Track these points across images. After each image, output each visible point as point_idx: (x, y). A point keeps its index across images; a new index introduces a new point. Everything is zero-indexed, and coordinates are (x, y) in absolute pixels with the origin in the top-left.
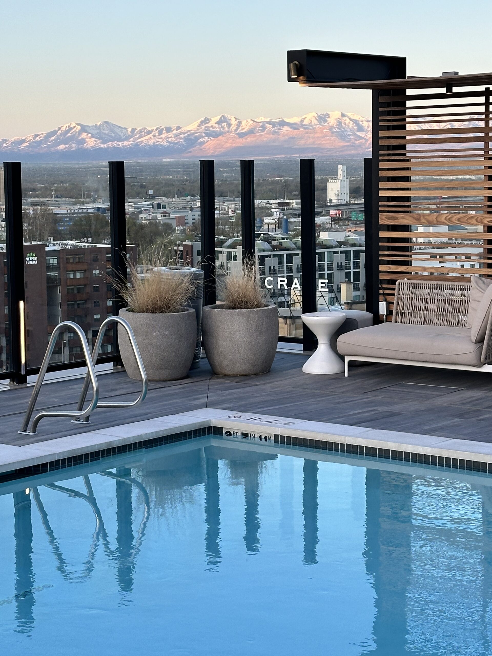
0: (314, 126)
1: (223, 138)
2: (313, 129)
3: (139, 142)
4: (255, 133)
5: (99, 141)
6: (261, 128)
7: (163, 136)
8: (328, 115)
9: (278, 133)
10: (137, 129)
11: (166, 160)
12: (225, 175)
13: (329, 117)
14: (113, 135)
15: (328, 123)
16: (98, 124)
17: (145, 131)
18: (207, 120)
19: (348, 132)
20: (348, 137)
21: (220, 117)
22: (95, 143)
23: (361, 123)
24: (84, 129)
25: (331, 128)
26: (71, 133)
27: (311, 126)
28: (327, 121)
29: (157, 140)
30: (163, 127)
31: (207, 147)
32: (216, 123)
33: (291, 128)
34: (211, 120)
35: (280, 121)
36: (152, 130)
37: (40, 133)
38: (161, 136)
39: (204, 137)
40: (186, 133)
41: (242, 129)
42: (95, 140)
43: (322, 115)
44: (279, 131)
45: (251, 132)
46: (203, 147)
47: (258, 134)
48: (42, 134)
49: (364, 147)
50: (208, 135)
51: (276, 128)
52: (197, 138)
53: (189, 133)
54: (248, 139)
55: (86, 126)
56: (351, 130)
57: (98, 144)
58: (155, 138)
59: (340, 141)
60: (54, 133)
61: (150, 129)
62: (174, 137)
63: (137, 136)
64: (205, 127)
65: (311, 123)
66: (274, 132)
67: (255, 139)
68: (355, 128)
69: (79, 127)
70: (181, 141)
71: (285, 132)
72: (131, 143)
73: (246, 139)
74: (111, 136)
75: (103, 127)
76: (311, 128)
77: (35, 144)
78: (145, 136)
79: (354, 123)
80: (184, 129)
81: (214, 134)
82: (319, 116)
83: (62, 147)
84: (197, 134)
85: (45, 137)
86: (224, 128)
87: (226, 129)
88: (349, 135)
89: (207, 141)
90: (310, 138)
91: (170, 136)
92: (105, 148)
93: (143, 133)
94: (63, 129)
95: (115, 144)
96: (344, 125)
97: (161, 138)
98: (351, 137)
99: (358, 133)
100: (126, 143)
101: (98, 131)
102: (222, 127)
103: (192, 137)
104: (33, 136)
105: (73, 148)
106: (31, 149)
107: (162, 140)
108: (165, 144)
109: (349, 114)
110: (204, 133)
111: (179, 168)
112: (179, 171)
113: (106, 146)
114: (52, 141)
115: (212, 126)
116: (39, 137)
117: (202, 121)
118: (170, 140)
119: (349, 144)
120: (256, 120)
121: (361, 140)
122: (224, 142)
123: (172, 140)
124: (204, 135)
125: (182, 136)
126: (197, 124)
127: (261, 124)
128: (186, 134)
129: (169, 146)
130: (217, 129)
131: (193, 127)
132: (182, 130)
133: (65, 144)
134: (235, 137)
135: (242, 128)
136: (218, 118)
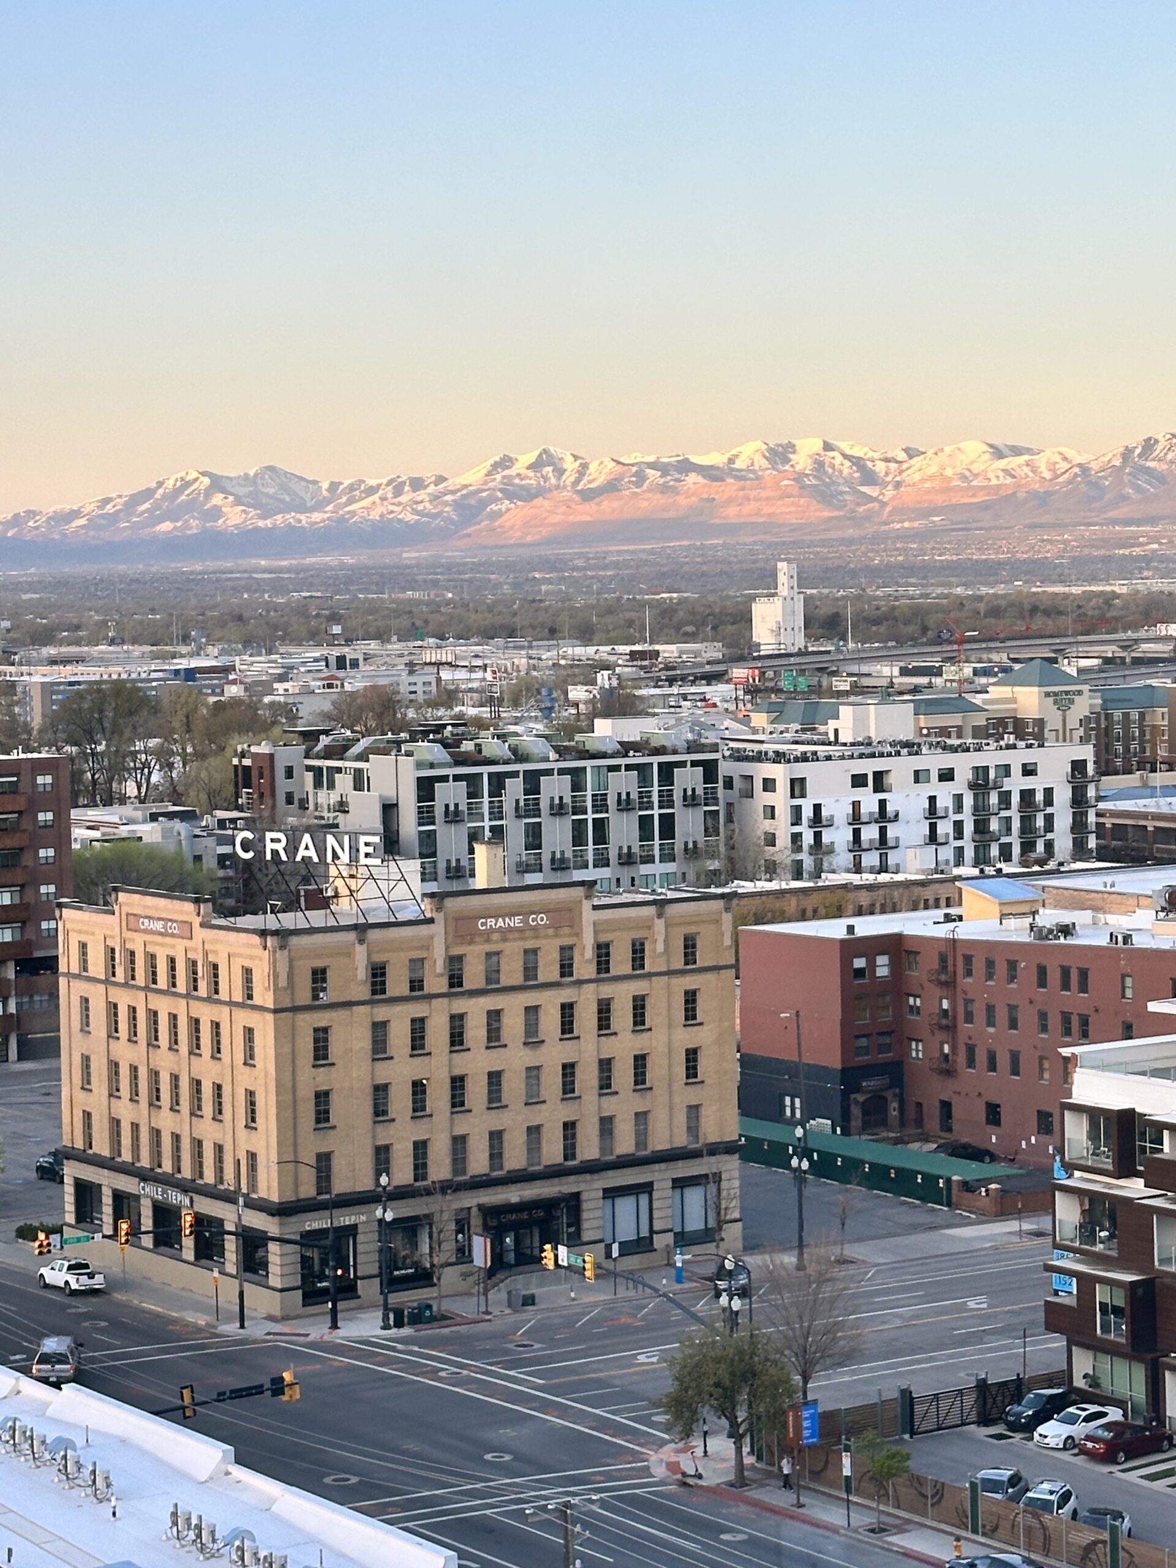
0: (760, 473)
1: (547, 504)
2: (757, 479)
3: (349, 512)
4: (619, 490)
5: (252, 512)
6: (634, 479)
7: (404, 499)
8: (791, 447)
9: (674, 491)
10: (341, 483)
11: (410, 555)
12: (544, 588)
13: (794, 452)
14: (287, 498)
15: (792, 466)
16: (252, 473)
17: (362, 488)
18: (506, 462)
19: (839, 485)
20: (840, 498)
21: (537, 453)
22: (244, 516)
23: (870, 464)
24: (218, 484)
25: (799, 477)
26: (188, 495)
27: (754, 472)
28: (790, 460)
29: (391, 508)
30: (405, 478)
31: (508, 524)
32: (528, 468)
33: (704, 477)
34: (517, 460)
35: (678, 461)
36: (379, 485)
37: (114, 495)
38: (399, 499)
39: (500, 499)
40: (459, 490)
41: (590, 482)
42: (243, 511)
43: (778, 445)
44: (677, 484)
45: (612, 487)
46: (497, 524)
47: (627, 493)
48: (120, 496)
49: (876, 520)
50: (510, 495)
51: (669, 478)
52: (484, 503)
53: (464, 492)
54: (605, 503)
55: (222, 477)
56: (847, 482)
57: (251, 519)
58: (385, 503)
59: (821, 506)
60: (148, 493)
61: (373, 482)
62: (430, 501)
63: (344, 500)
64: (504, 477)
65: (752, 465)
66: (665, 489)
67: (621, 502)
68: (856, 475)
69: (206, 481)
70: (446, 509)
71: (692, 486)
72: (328, 515)
73: (599, 504)
74: (283, 501)
75: (263, 478)
76: (751, 476)
77: (103, 522)
78: (362, 499)
79: (854, 464)
80: (452, 483)
81: (524, 493)
82: (770, 450)
83: (166, 526)
84: (484, 494)
85: (125, 504)
86: (546, 479)
87: (553, 481)
88: (842, 493)
89: (508, 510)
90: (749, 500)
91: (420, 499)
92: (267, 529)
93: (357, 493)
94: (170, 484)
95: (291, 517)
96: (830, 471)
97: (400, 504)
98: (847, 497)
99: (863, 489)
100: (317, 516)
101: (251, 489)
102: (542, 476)
103: (473, 502)
104: (98, 501)
105: (191, 528)
106: (92, 533)
107: (401, 508)
108: (409, 517)
109: (844, 445)
110: (500, 490)
111: (437, 574)
112: (438, 581)
113: (268, 523)
114: (143, 512)
115: (518, 475)
116: (112, 504)
117: (496, 462)
118: (420, 507)
119: (842, 513)
120: (622, 460)
121: (871, 505)
122: (547, 511)
123: (425, 508)
124: (500, 495)
125: (449, 498)
126: (485, 472)
127: (634, 469)
128: (459, 494)
129: (417, 521)
130: (532, 482)
131: (474, 477)
132: (450, 484)
133: (172, 521)
134: (572, 500)
135: (591, 478)
136: (532, 457)
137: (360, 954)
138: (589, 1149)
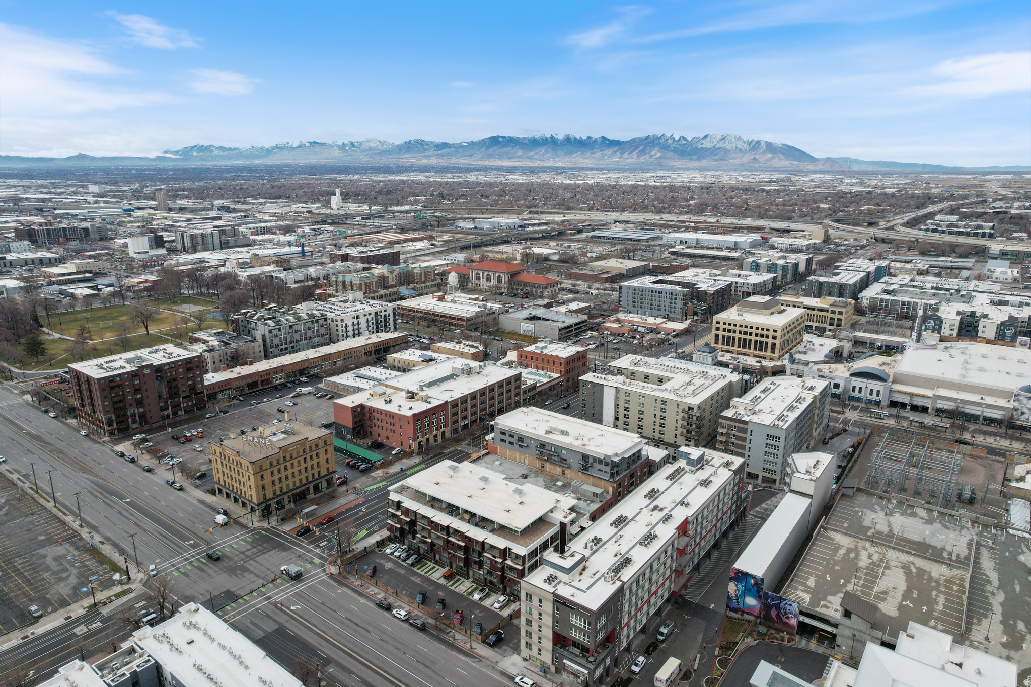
137: (268, 461)
138: (310, 479)
